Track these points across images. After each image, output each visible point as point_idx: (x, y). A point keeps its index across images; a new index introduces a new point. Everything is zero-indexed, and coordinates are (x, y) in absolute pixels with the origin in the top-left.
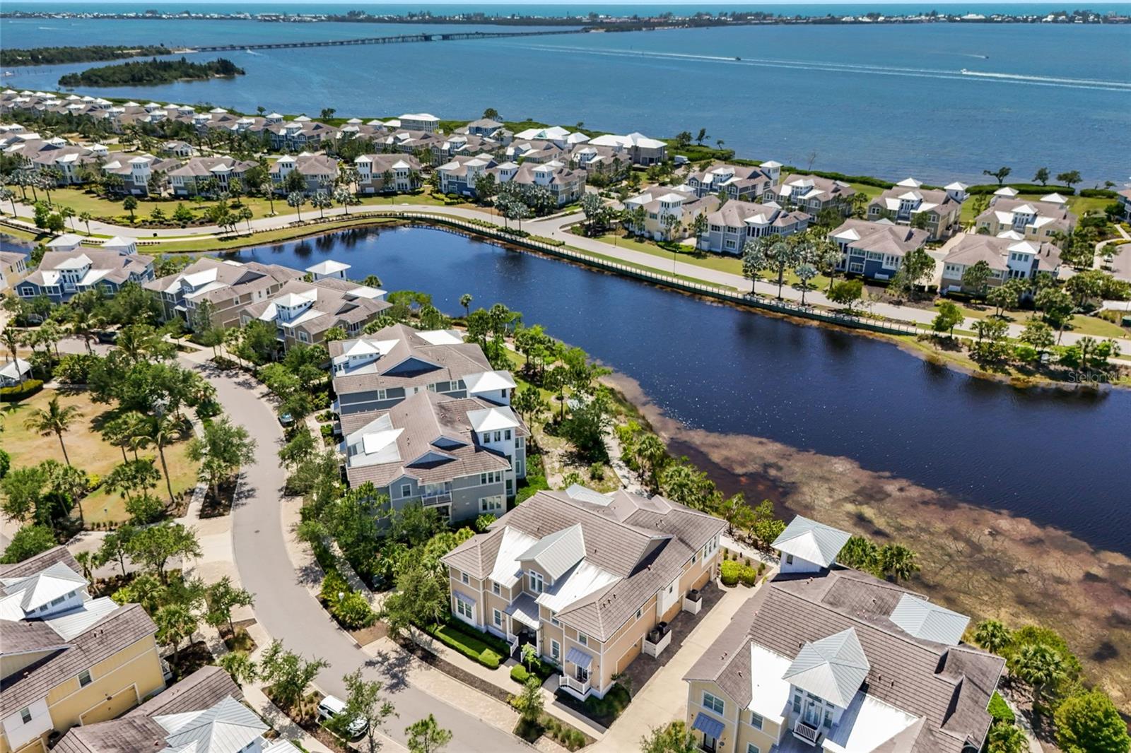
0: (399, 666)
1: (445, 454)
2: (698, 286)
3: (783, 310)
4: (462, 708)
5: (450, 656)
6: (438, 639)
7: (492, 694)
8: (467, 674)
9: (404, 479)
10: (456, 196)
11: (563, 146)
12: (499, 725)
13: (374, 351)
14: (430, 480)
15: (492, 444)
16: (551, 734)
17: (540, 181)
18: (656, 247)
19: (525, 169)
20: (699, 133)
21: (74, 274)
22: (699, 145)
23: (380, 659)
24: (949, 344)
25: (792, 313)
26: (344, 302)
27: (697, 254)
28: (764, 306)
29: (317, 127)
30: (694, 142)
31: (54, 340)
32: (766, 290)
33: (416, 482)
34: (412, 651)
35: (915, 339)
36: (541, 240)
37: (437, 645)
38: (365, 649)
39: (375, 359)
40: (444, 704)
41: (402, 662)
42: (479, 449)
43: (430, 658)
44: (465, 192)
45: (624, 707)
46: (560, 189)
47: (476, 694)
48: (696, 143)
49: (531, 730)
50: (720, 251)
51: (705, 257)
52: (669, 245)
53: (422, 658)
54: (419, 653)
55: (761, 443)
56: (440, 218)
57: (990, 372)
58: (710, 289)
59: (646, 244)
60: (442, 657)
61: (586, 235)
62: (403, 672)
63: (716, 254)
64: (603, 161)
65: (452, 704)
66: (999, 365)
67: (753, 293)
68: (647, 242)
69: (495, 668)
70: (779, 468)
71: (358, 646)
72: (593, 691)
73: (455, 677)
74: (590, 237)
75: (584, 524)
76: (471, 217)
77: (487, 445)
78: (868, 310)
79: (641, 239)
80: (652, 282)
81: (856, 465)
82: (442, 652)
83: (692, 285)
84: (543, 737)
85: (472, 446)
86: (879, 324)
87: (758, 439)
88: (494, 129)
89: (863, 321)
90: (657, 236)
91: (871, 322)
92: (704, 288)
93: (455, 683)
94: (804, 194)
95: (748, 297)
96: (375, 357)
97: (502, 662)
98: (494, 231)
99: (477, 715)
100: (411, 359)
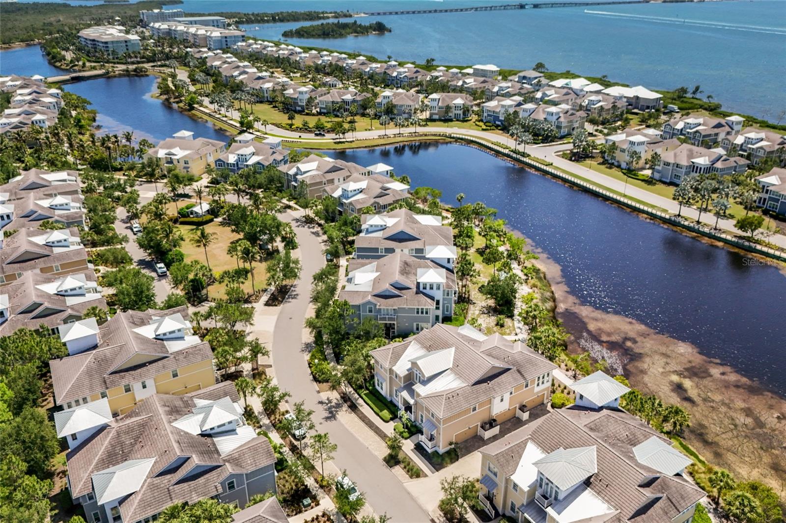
0: (335, 408)
1: (397, 292)
2: (638, 205)
3: (698, 232)
4: (360, 439)
5: (366, 410)
6: (362, 398)
7: (379, 435)
8: (370, 421)
9: (369, 302)
10: (490, 124)
11: (578, 93)
12: (376, 453)
13: (383, 223)
14: (383, 305)
15: (428, 291)
16: (403, 466)
17: (550, 118)
18: (620, 173)
19: (541, 110)
20: (694, 89)
21: (244, 157)
22: (693, 98)
23: (327, 402)
26: (380, 191)
27: (649, 182)
28: (684, 227)
29: (417, 72)
30: (689, 95)
31: (224, 195)
32: (690, 214)
33: (376, 305)
34: (345, 401)
36: (537, 160)
37: (360, 401)
38: (322, 394)
39: (383, 228)
40: (352, 434)
41: (338, 406)
42: (418, 292)
43: (353, 407)
44: (497, 123)
45: (452, 462)
46: (563, 125)
47: (371, 433)
48: (691, 96)
49: (392, 460)
50: (668, 181)
51: (654, 184)
52: (630, 172)
53: (350, 407)
54: (349, 403)
55: (631, 323)
56: (474, 139)
58: (646, 208)
59: (614, 171)
60: (361, 408)
61: (571, 160)
62: (336, 411)
63: (664, 183)
64: (604, 106)
65: (356, 435)
67: (679, 215)
68: (616, 168)
69: (387, 422)
70: (635, 341)
71: (319, 392)
72: (436, 449)
73: (363, 421)
74: (573, 161)
75: (457, 348)
76: (494, 140)
77: (424, 291)
78: (766, 240)
79: (611, 166)
80: (606, 198)
81: (695, 350)
82: (362, 406)
83: (633, 204)
84: (398, 466)
85: (415, 290)
86: (771, 251)
88: (536, 78)
89: (759, 247)
90: (624, 165)
91: (765, 249)
92: (642, 207)
93: (362, 424)
94: (753, 144)
95: (673, 218)
96: (384, 227)
97: (392, 419)
98: (506, 151)
99: (367, 445)
100: (402, 232)
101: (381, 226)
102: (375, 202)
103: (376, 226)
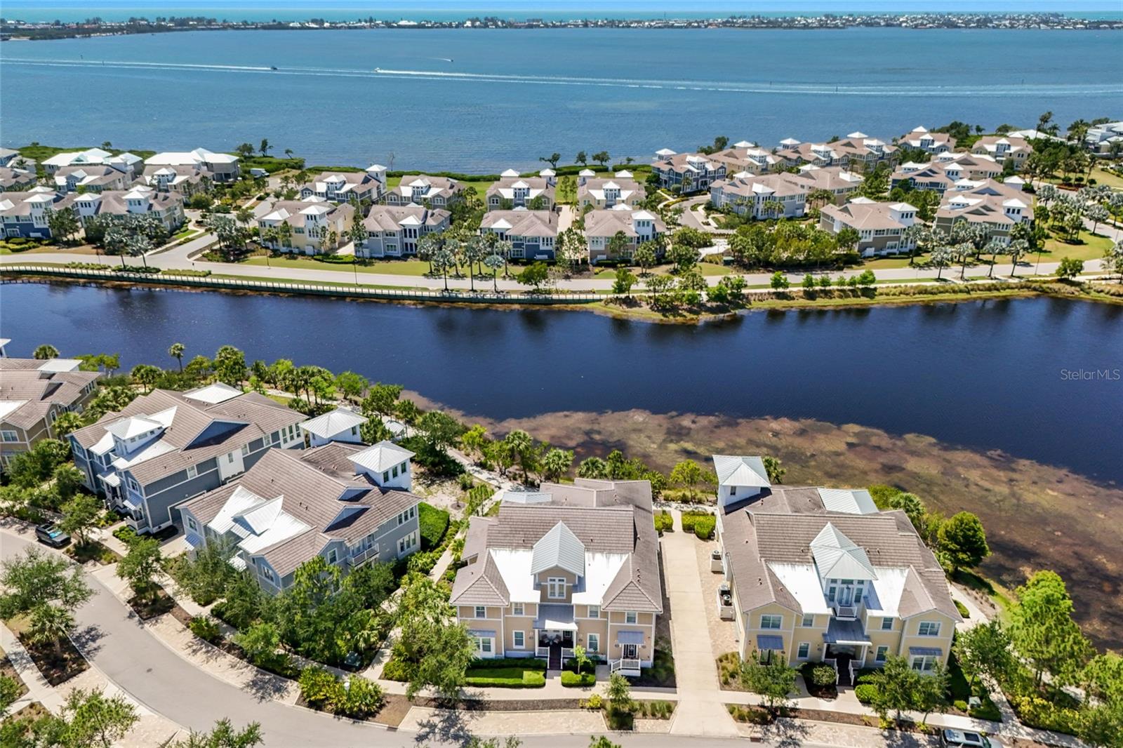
0: (452, 726)
1: (357, 506)
2: (388, 293)
3: (484, 301)
4: (547, 733)
5: (491, 694)
7: (561, 707)
8: (523, 702)
9: (332, 544)
10: (23, 240)
12: (594, 729)
14: (353, 537)
15: (392, 482)
16: (640, 715)
17: (136, 209)
18: (313, 261)
19: (111, 199)
20: (260, 145)
22: (264, 156)
23: (427, 729)
24: (630, 303)
25: (491, 301)
26: (46, 382)
27: (361, 261)
28: (464, 300)
30: (257, 154)
32: (456, 284)
33: (343, 543)
34: (454, 707)
35: (602, 303)
36: (169, 272)
37: (472, 690)
38: (402, 727)
39: (158, 435)
41: (451, 722)
43: (475, 705)
44: (32, 234)
46: (163, 216)
47: (547, 715)
48: (261, 154)
49: (622, 719)
50: (382, 256)
51: (372, 264)
52: (326, 257)
53: (468, 709)
54: (461, 705)
55: (566, 416)
56: (22, 268)
57: (671, 317)
58: (401, 293)
59: (300, 259)
60: (486, 698)
61: (226, 261)
62: (462, 729)
63: (381, 259)
64: (191, 181)
65: (534, 733)
66: (674, 310)
67: (446, 289)
68: (300, 257)
69: (543, 685)
70: (599, 433)
71: (392, 729)
72: (644, 663)
73: (515, 709)
74: (233, 262)
75: (565, 520)
77: (387, 484)
78: (556, 287)
79: (292, 256)
81: (647, 412)
82: (482, 694)
83: (380, 292)
84: (635, 721)
85: (377, 489)
86: (569, 297)
87: (561, 414)
89: (555, 297)
90: (309, 250)
91: (562, 297)
92: (394, 293)
93: (518, 715)
94: (427, 193)
95: (446, 294)
96: (158, 432)
97: (545, 676)
98: (108, 272)
99: (564, 731)
100: (215, 424)
101: (152, 432)
102: (53, 406)
103: (140, 437)
